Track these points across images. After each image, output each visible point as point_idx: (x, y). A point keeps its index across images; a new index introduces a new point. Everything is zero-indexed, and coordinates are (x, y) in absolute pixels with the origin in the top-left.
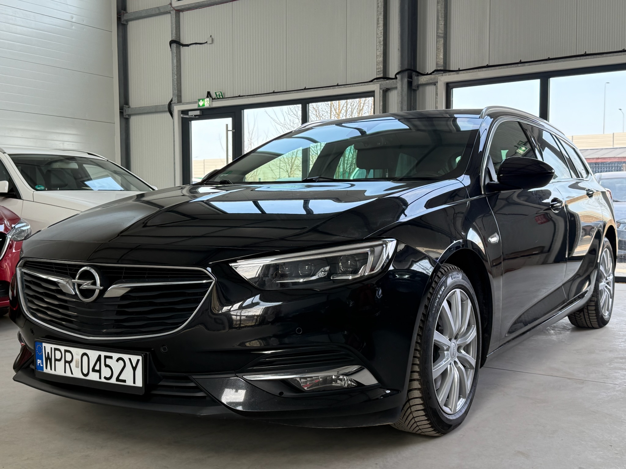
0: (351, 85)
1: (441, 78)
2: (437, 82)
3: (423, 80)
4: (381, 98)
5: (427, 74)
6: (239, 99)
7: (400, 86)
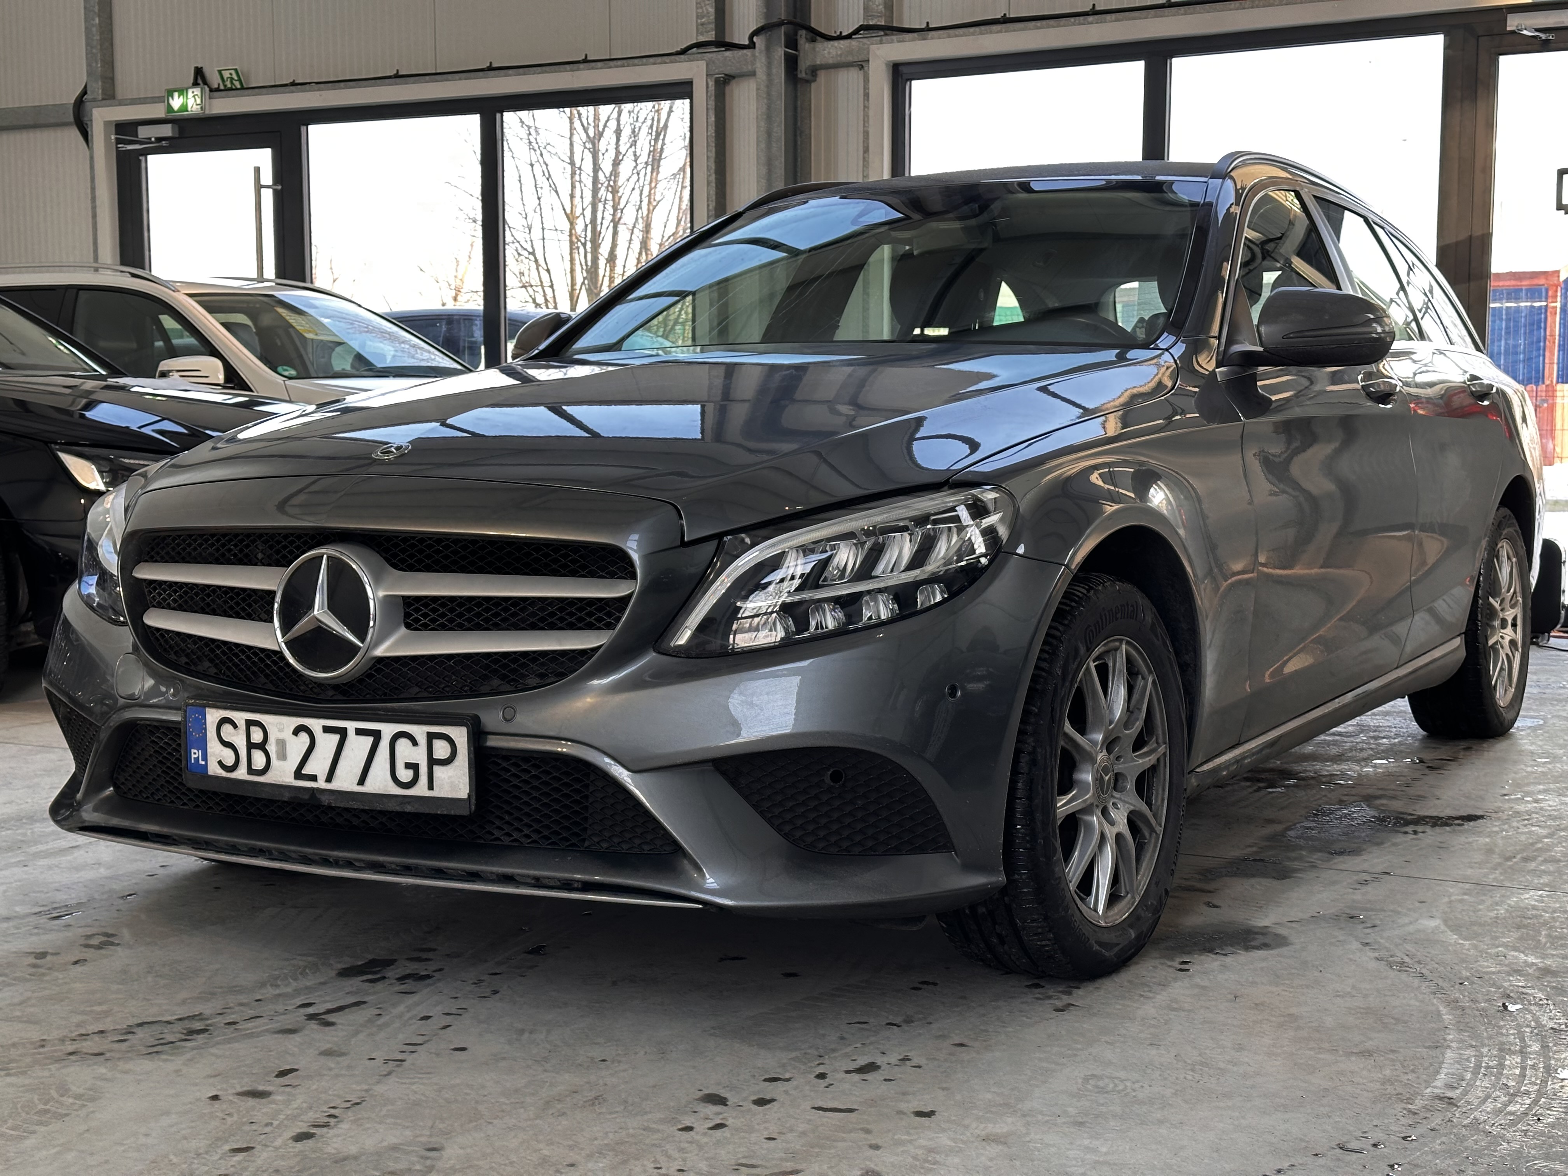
0: (625, 61)
1: (878, 49)
2: (868, 61)
3: (829, 53)
4: (712, 103)
5: (840, 37)
6: (293, 92)
7: (765, 69)
